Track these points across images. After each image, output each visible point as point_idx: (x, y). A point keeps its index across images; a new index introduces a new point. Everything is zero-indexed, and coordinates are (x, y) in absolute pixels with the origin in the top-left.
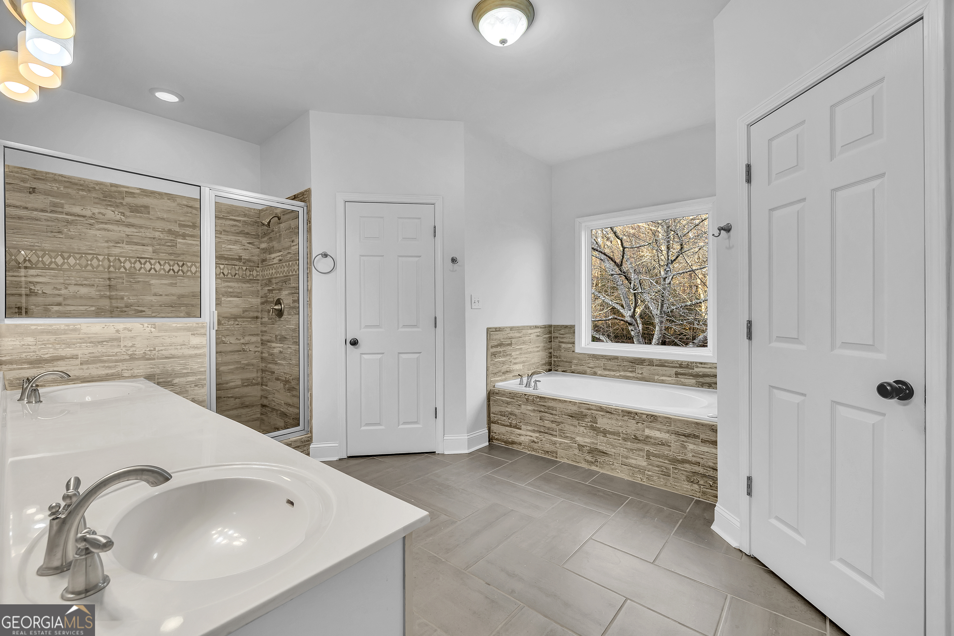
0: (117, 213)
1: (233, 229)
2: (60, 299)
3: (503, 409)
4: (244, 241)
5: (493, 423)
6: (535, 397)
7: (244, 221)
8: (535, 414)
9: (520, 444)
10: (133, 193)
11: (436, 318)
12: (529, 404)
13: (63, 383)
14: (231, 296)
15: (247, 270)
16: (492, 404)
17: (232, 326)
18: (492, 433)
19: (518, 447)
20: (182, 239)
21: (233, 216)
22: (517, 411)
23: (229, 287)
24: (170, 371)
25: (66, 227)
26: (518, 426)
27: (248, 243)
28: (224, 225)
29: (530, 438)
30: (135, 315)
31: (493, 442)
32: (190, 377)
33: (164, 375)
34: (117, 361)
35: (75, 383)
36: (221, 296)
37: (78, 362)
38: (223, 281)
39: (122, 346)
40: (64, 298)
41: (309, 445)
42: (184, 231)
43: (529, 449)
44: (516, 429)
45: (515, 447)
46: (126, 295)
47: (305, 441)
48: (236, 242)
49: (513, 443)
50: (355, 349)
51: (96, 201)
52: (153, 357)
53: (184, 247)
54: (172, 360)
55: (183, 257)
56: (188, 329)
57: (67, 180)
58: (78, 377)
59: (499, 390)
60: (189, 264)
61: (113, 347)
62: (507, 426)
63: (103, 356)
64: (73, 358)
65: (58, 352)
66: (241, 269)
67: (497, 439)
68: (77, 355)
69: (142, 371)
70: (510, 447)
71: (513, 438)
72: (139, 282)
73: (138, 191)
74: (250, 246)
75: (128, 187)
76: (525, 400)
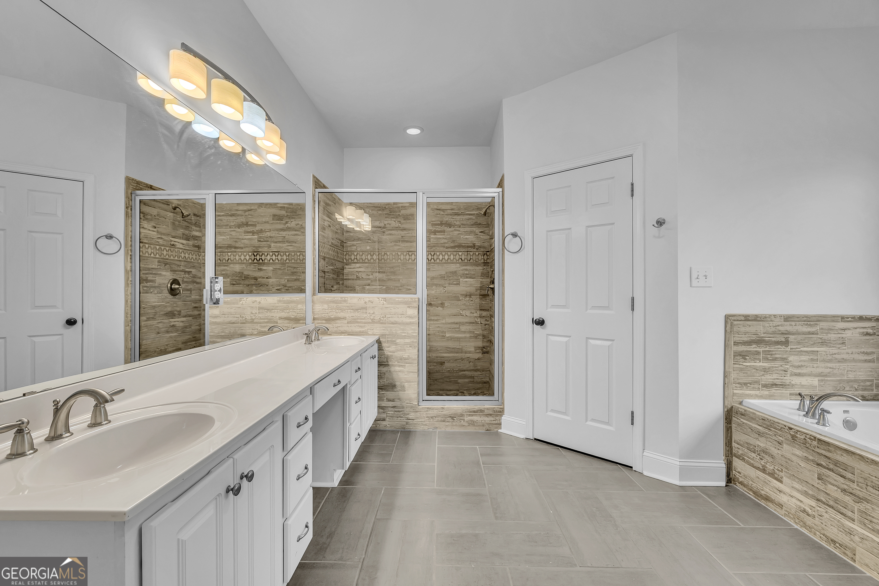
0: (396, 222)
1: (469, 222)
2: (369, 282)
3: (752, 441)
4: (477, 231)
5: (737, 457)
6: (808, 436)
7: (477, 214)
8: (809, 467)
9: (781, 506)
10: (405, 206)
11: (633, 299)
12: (797, 446)
13: (340, 334)
14: (467, 278)
15: (480, 255)
16: (735, 428)
17: (467, 302)
18: (735, 471)
19: (776, 508)
20: (434, 235)
21: (468, 211)
22: (774, 451)
23: (467, 270)
24: (394, 334)
25: (372, 236)
26: (776, 476)
27: (480, 232)
28: (462, 220)
29: (798, 503)
30: (406, 292)
31: (735, 484)
32: (407, 339)
33: (391, 336)
34: (365, 323)
35: (345, 335)
36: (460, 277)
37: (346, 321)
38: (461, 265)
39: (368, 313)
40: (371, 281)
41: (501, 416)
42: (435, 229)
43: (797, 521)
44: (773, 478)
45: (771, 507)
46: (401, 278)
47: (497, 411)
48: (471, 232)
49: (767, 499)
50: (542, 329)
51: (387, 216)
52: (384, 322)
53: (435, 241)
54: (395, 325)
55: (434, 249)
56: (405, 303)
57: (373, 205)
58: (346, 331)
59: (745, 410)
60: (438, 253)
61: (363, 313)
62: (758, 468)
63: (358, 319)
64: (344, 319)
65: (337, 315)
66: (474, 255)
67: (741, 483)
68: (346, 317)
69: (378, 331)
70: (763, 503)
71: (766, 491)
72: (408, 269)
73: (408, 205)
74: (482, 234)
75: (402, 203)
76: (790, 437)
